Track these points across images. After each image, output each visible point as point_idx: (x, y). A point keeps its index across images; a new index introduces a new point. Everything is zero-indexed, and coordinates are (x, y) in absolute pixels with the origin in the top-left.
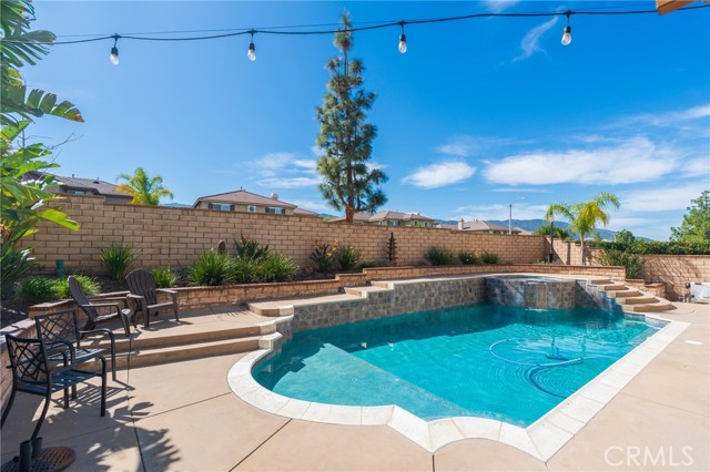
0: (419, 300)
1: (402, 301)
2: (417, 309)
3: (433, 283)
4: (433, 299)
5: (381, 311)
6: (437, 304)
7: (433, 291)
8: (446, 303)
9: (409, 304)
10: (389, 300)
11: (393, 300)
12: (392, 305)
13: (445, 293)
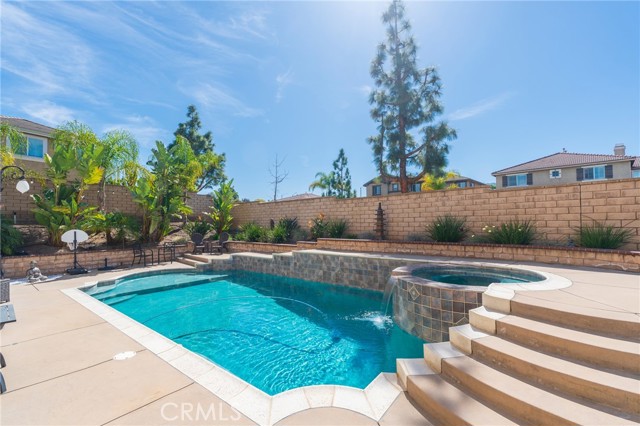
0: (317, 270)
1: (300, 267)
2: (314, 278)
3: (333, 257)
4: (333, 274)
5: (283, 271)
6: (338, 280)
7: (333, 265)
8: (351, 282)
9: (306, 272)
10: (289, 264)
11: (292, 265)
12: (291, 269)
13: (351, 271)
